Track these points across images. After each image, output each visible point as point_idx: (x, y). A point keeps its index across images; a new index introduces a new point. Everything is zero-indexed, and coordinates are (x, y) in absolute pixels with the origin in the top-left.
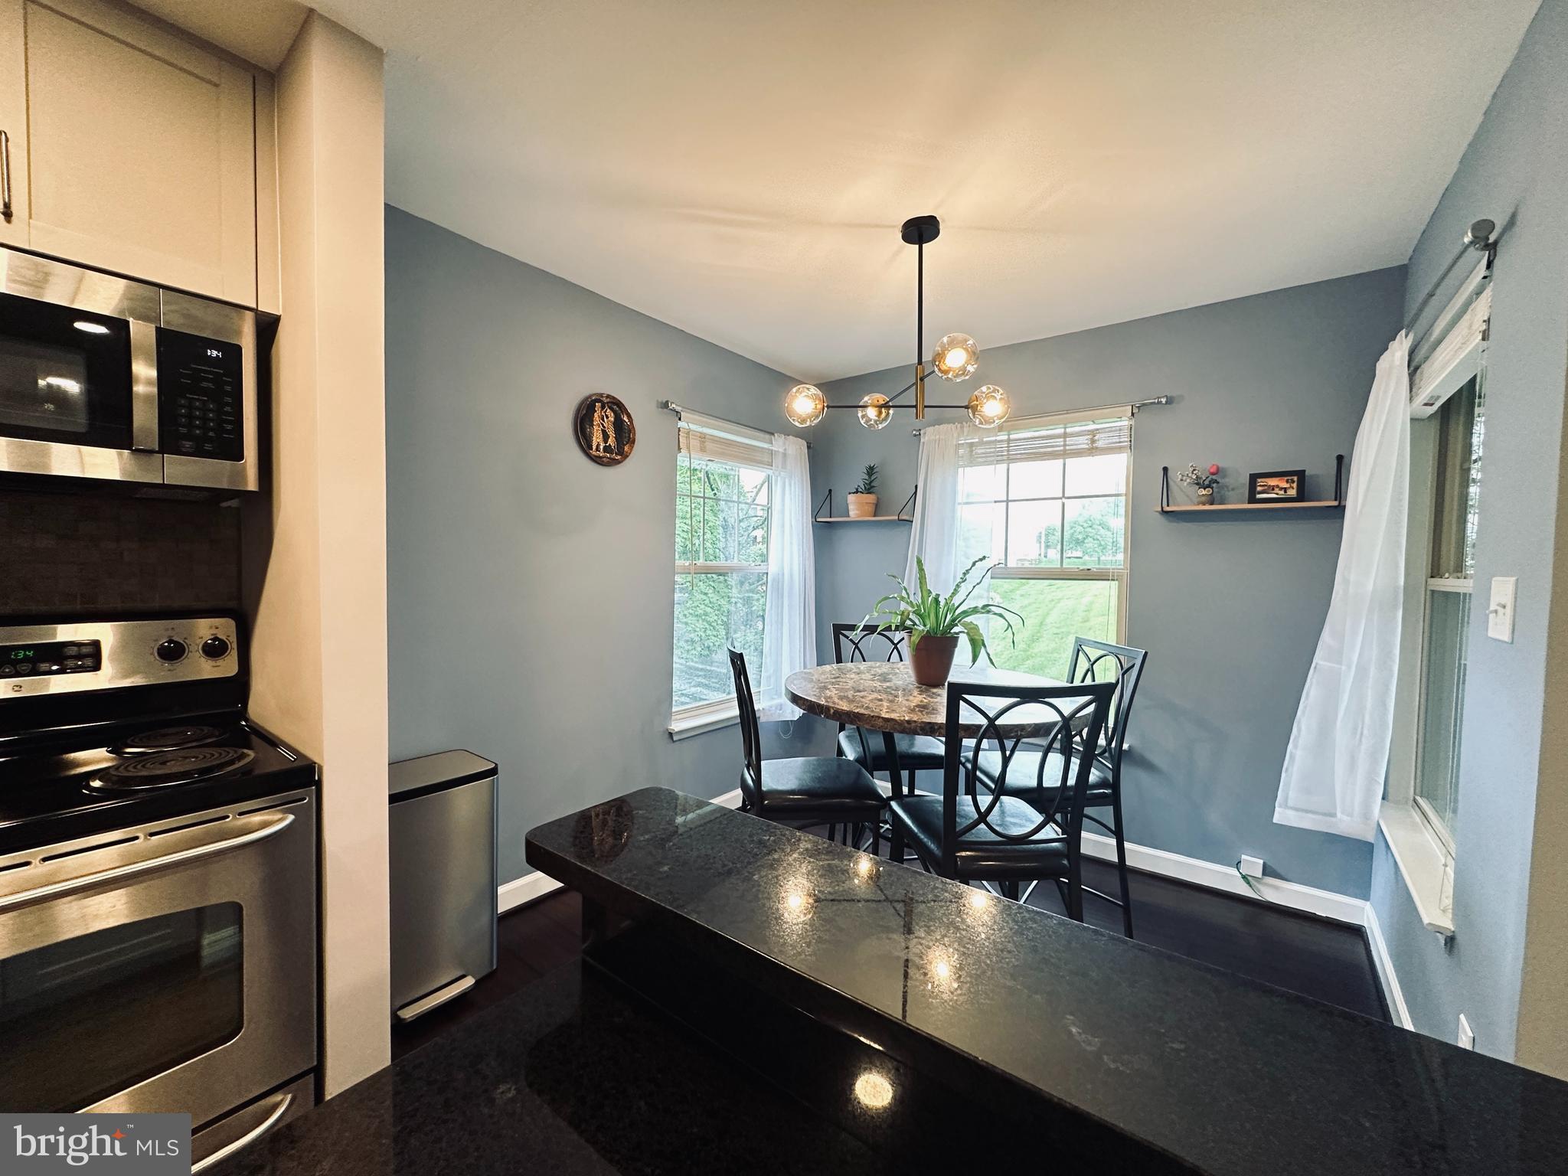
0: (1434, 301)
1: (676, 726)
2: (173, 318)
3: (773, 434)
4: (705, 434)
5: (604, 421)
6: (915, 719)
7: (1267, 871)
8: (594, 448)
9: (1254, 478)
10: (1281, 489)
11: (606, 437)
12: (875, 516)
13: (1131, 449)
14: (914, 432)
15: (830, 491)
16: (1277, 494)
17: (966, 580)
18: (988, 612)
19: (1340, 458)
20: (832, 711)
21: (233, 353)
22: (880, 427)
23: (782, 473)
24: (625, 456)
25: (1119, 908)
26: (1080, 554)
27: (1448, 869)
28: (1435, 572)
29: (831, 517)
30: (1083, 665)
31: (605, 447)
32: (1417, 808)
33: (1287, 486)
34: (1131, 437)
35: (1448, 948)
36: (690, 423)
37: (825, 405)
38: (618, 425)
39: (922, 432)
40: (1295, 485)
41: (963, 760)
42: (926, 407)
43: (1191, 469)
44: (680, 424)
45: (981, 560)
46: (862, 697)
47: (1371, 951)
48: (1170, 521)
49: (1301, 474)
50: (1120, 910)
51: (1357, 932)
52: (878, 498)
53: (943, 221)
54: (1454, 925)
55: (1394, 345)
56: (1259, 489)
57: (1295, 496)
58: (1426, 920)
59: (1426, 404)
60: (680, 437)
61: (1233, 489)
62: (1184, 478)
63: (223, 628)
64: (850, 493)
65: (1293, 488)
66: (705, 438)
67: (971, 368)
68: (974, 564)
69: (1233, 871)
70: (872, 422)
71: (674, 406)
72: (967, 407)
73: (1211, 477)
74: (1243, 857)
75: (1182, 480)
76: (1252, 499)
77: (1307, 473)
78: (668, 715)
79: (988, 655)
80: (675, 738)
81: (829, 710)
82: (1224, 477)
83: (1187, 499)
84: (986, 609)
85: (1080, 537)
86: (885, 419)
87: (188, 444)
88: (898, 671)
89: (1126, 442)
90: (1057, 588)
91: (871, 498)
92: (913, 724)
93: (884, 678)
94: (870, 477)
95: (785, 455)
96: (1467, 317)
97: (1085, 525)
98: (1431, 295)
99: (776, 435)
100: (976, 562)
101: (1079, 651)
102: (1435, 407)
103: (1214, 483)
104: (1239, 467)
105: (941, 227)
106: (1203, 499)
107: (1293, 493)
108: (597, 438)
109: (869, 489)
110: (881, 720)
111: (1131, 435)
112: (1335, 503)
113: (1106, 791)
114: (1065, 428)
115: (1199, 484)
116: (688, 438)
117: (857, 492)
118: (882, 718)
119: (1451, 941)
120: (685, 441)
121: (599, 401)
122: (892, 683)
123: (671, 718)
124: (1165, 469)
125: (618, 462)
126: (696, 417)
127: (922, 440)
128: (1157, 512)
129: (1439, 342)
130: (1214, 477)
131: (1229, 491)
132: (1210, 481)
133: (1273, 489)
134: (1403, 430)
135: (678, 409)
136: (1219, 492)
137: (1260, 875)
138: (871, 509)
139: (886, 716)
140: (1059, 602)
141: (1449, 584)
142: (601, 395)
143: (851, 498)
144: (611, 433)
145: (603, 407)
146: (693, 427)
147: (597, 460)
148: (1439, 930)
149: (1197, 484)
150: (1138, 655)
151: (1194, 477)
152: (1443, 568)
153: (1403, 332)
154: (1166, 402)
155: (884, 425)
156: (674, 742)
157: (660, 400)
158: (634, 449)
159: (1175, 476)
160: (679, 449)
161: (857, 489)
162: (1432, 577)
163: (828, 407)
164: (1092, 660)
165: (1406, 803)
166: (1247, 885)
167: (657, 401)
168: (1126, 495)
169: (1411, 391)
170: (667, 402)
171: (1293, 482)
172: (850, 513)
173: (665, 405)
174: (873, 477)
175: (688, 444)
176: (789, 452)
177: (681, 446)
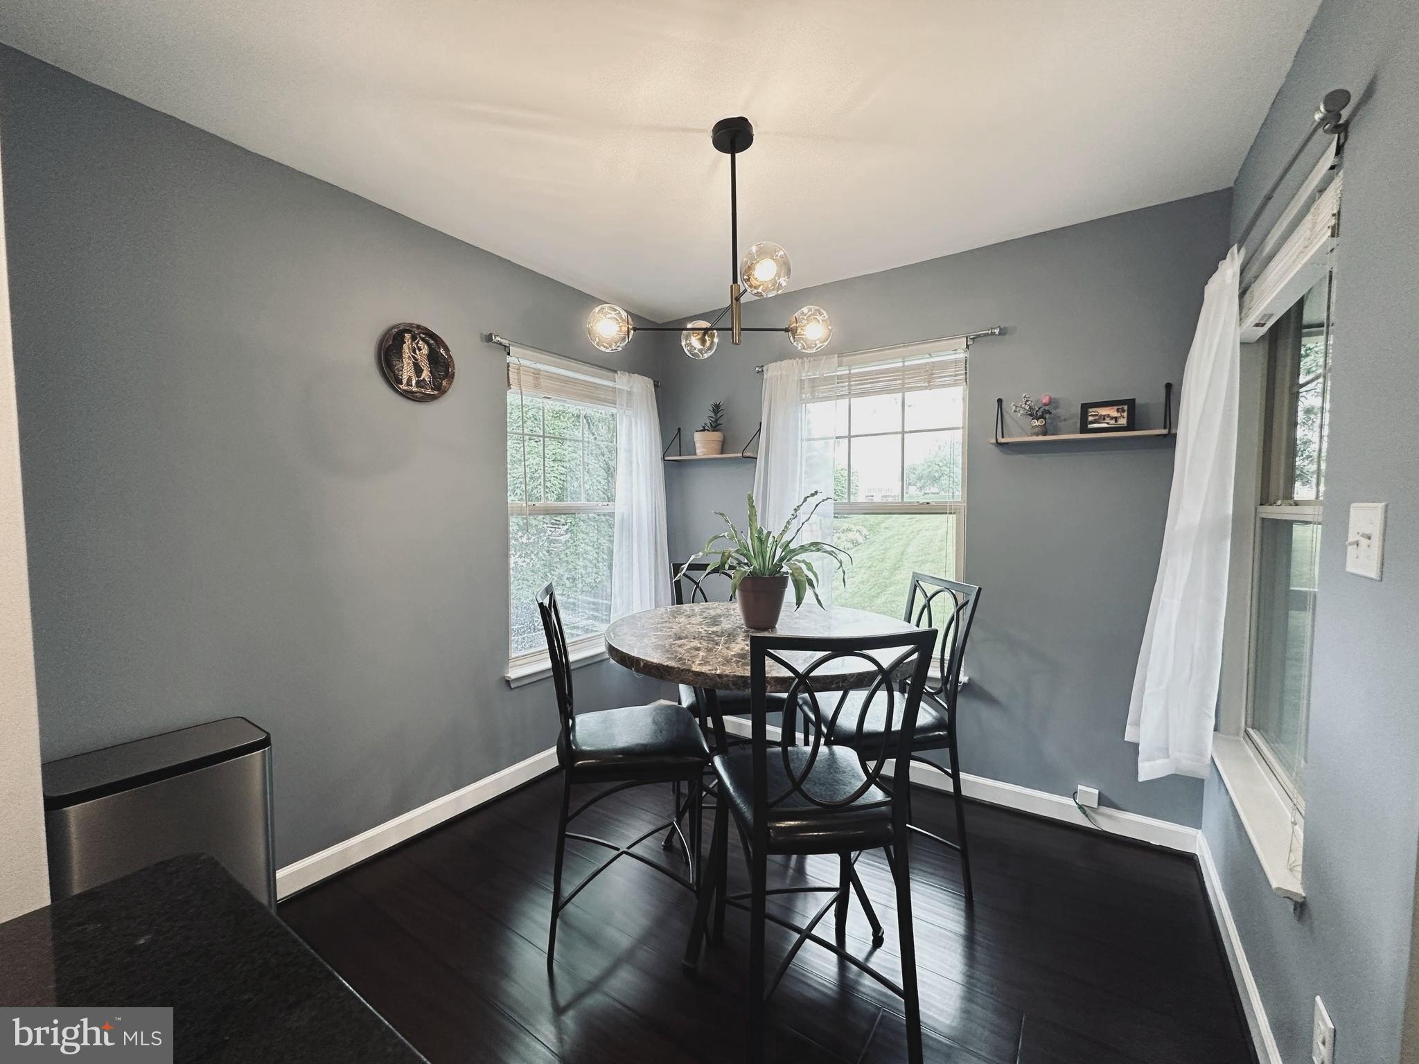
0: (1271, 205)
1: (513, 673)
3: (616, 372)
4: (540, 370)
5: (415, 353)
6: (727, 672)
7: (1103, 801)
8: (405, 381)
9: (1085, 408)
10: (1112, 418)
11: (418, 371)
12: (721, 454)
13: (966, 382)
14: (757, 369)
15: (679, 430)
16: (1108, 423)
17: (797, 516)
18: (818, 550)
19: (1169, 387)
20: (642, 664)
22: (706, 356)
23: (627, 411)
24: (441, 391)
25: (957, 852)
26: (936, 490)
27: (1297, 827)
28: (1265, 500)
29: (680, 456)
30: (920, 601)
31: (417, 383)
32: (1248, 740)
33: (1119, 415)
34: (966, 370)
35: (1297, 914)
36: (520, 358)
37: (630, 327)
38: (434, 358)
39: (765, 368)
40: (1125, 414)
41: (800, 702)
42: (743, 330)
43: (1024, 400)
44: (509, 359)
45: (812, 495)
46: (680, 646)
47: (1204, 882)
48: (1007, 454)
49: (1131, 403)
51: (1189, 861)
52: (724, 436)
53: (757, 125)
54: (1304, 889)
55: (1223, 265)
56: (1090, 419)
57: (1126, 425)
58: (1274, 885)
59: (1257, 325)
60: (510, 373)
61: (1065, 420)
62: (1018, 409)
64: (697, 431)
65: (1124, 418)
66: (539, 374)
67: (783, 281)
68: (805, 499)
69: (1070, 801)
70: (696, 351)
71: (498, 340)
72: (787, 330)
73: (1044, 408)
74: (1080, 787)
75: (1015, 411)
76: (1084, 429)
77: (1136, 402)
78: (505, 660)
79: (817, 596)
80: (513, 685)
81: (639, 663)
82: (1056, 408)
83: (1022, 431)
84: (816, 546)
85: (937, 475)
86: (710, 348)
88: (732, 613)
89: (961, 374)
90: (917, 521)
91: (717, 436)
92: (725, 679)
93: (715, 621)
94: (716, 415)
95: (630, 393)
96: (1309, 217)
97: (941, 464)
98: (1269, 198)
99: (618, 372)
100: (808, 497)
101: (915, 587)
102: (1265, 329)
103: (1046, 413)
104: (1071, 398)
105: (755, 132)
106: (1037, 430)
107: (1123, 422)
108: (407, 372)
109: (715, 427)
110: (690, 674)
111: (966, 367)
112: (1165, 432)
113: (941, 733)
114: (903, 362)
115: (1032, 415)
116: (518, 374)
117: (704, 430)
118: (693, 671)
119: (1301, 907)
120: (516, 377)
121: (409, 331)
122: (720, 627)
123: (509, 664)
124: (1000, 401)
125: (434, 398)
126: (529, 353)
127: (765, 377)
128: (992, 444)
129: (1271, 257)
130: (1047, 408)
131: (1061, 421)
132: (1043, 412)
133: (1104, 419)
134: (1233, 356)
135: (505, 342)
136: (1052, 423)
137: (1095, 805)
138: (718, 446)
139: (697, 670)
140: (918, 534)
141: (1280, 511)
142: (411, 325)
143: (698, 436)
144: (424, 365)
145: (414, 338)
146: (524, 362)
147: (408, 395)
148: (1288, 896)
149: (1031, 415)
150: (972, 591)
151: (1028, 408)
152: (1272, 498)
153: (1235, 248)
154: (1000, 333)
155: (711, 353)
156: (512, 689)
157: (485, 334)
158: (454, 383)
159: (1009, 407)
160: (509, 385)
161: (704, 427)
162: (1261, 505)
163: (635, 329)
164: (929, 595)
165: (1238, 735)
166: (1084, 815)
167: (481, 334)
168: (963, 428)
169: (1240, 313)
170: (491, 335)
171: (1123, 411)
172: (697, 451)
173: (489, 338)
174: (719, 415)
175: (519, 380)
176: (635, 390)
177: (511, 382)
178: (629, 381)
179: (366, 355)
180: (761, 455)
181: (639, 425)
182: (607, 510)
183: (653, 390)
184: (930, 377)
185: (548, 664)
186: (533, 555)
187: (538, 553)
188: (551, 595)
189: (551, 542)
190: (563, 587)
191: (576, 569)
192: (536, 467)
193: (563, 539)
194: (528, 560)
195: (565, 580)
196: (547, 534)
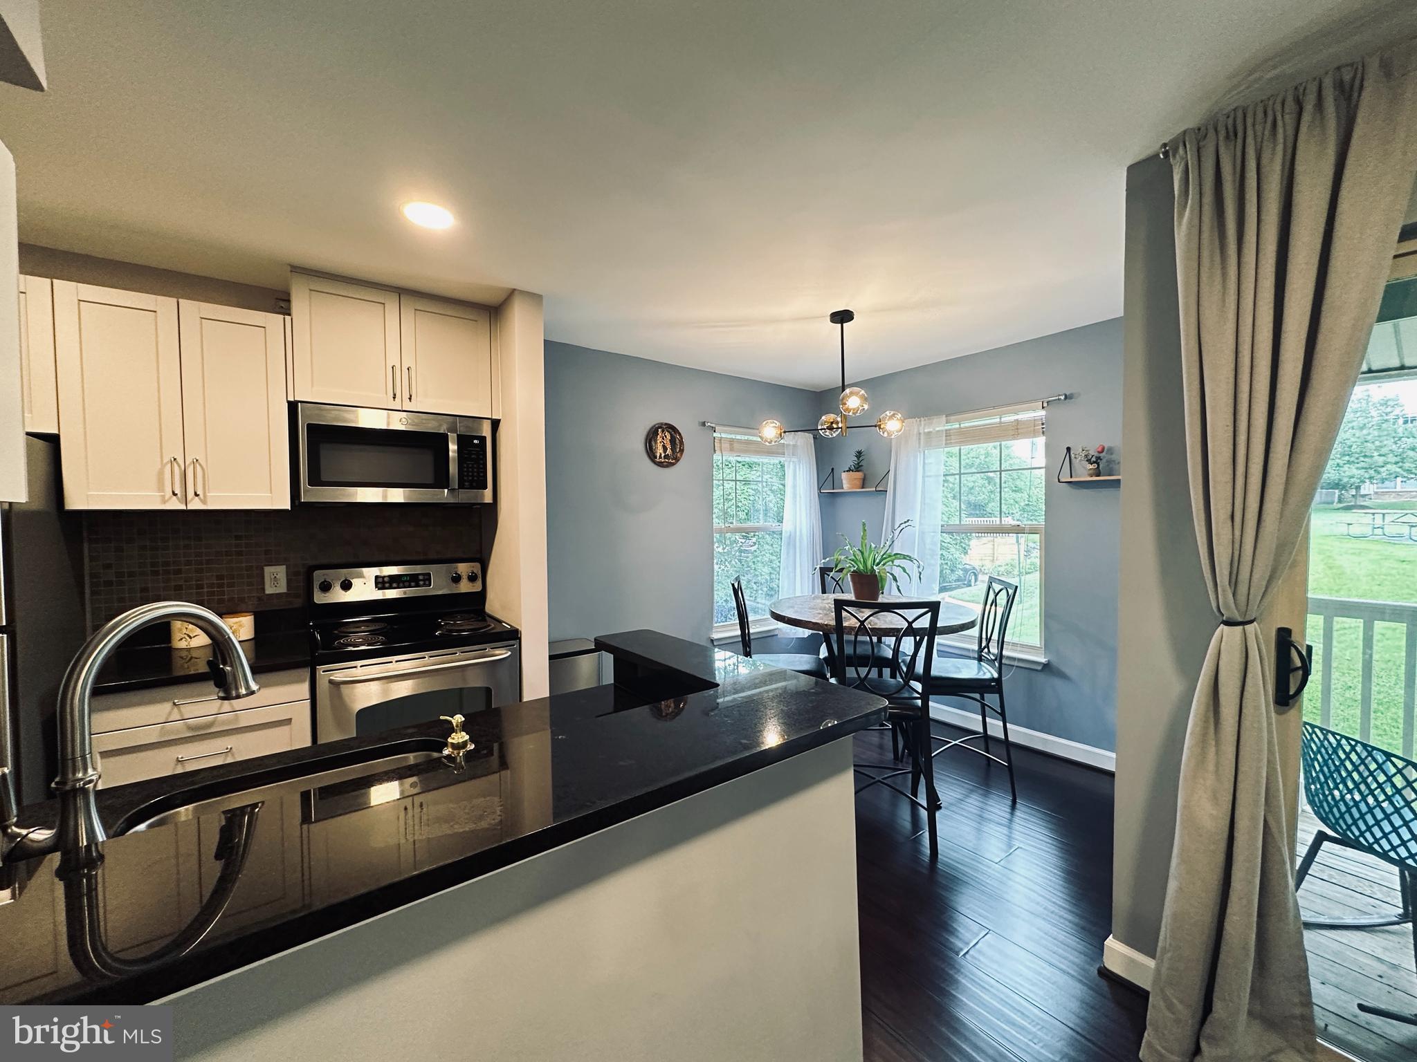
1: (715, 636)
2: (461, 430)
4: (733, 439)
5: (663, 439)
8: (658, 457)
11: (665, 449)
12: (863, 488)
13: (1044, 435)
15: (833, 469)
21: (483, 439)
23: (792, 460)
24: (677, 460)
29: (831, 489)
31: (664, 456)
34: (1043, 426)
36: (722, 433)
38: (673, 441)
42: (848, 428)
43: (1083, 449)
44: (715, 435)
48: (1075, 489)
50: (1007, 769)
52: (865, 475)
53: (856, 312)
60: (715, 443)
63: (476, 567)
64: (844, 471)
66: (733, 441)
67: (866, 407)
71: (709, 424)
72: (874, 426)
73: (1096, 455)
75: (1078, 457)
78: (711, 628)
80: (715, 644)
83: (1084, 472)
87: (467, 484)
89: (1040, 429)
91: (859, 475)
94: (858, 459)
95: (795, 446)
101: (989, 588)
103: (1098, 460)
105: (855, 315)
106: (1091, 472)
108: (659, 451)
109: (858, 468)
111: (1043, 423)
113: (994, 684)
115: (1089, 460)
116: (721, 443)
117: (849, 471)
120: (719, 446)
121: (660, 427)
123: (712, 629)
124: (1069, 449)
125: (673, 464)
126: (726, 429)
128: (1064, 482)
130: (1099, 455)
132: (1096, 458)
135: (713, 425)
136: (1102, 467)
138: (859, 483)
142: (662, 424)
143: (844, 475)
144: (669, 447)
145: (663, 431)
146: (724, 435)
147: (660, 464)
151: (1086, 455)
154: (1064, 399)
157: (701, 422)
158: (683, 454)
159: (1074, 453)
160: (715, 451)
161: (849, 469)
167: (699, 422)
170: (705, 422)
172: (844, 486)
173: (704, 424)
174: (861, 459)
175: (721, 447)
176: (799, 444)
177: (716, 449)
178: (794, 438)
179: (639, 446)
180: (890, 489)
181: (801, 469)
182: (778, 529)
183: (813, 442)
184: (1017, 430)
185: (739, 632)
186: (727, 563)
187: (731, 561)
188: (739, 582)
189: (741, 551)
190: (752, 590)
191: (761, 575)
192: (730, 491)
193: (753, 549)
194: (723, 567)
195: (753, 584)
196: (739, 545)
